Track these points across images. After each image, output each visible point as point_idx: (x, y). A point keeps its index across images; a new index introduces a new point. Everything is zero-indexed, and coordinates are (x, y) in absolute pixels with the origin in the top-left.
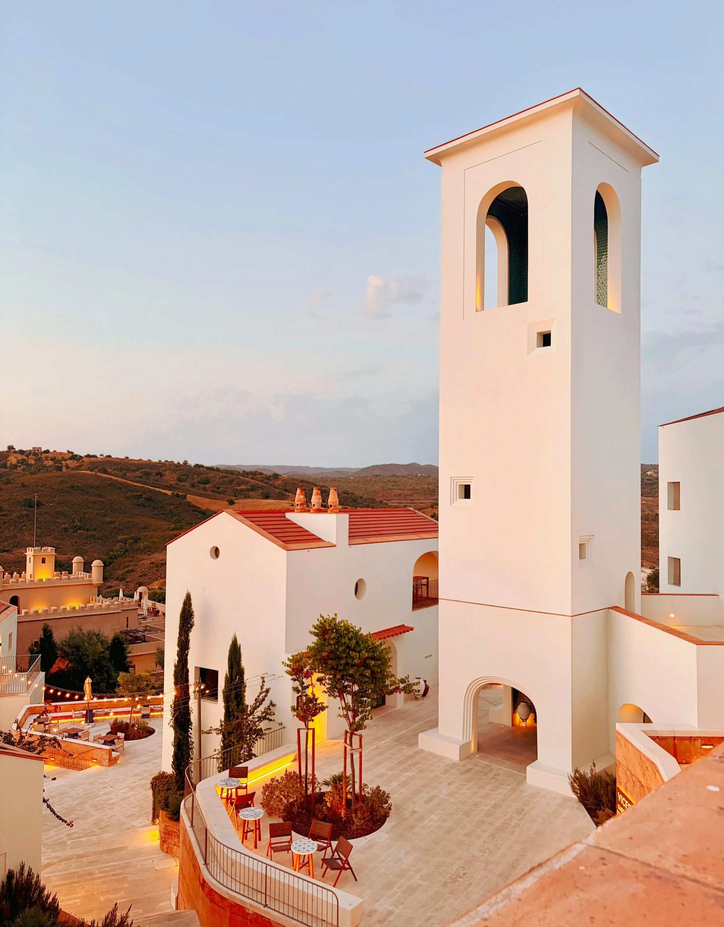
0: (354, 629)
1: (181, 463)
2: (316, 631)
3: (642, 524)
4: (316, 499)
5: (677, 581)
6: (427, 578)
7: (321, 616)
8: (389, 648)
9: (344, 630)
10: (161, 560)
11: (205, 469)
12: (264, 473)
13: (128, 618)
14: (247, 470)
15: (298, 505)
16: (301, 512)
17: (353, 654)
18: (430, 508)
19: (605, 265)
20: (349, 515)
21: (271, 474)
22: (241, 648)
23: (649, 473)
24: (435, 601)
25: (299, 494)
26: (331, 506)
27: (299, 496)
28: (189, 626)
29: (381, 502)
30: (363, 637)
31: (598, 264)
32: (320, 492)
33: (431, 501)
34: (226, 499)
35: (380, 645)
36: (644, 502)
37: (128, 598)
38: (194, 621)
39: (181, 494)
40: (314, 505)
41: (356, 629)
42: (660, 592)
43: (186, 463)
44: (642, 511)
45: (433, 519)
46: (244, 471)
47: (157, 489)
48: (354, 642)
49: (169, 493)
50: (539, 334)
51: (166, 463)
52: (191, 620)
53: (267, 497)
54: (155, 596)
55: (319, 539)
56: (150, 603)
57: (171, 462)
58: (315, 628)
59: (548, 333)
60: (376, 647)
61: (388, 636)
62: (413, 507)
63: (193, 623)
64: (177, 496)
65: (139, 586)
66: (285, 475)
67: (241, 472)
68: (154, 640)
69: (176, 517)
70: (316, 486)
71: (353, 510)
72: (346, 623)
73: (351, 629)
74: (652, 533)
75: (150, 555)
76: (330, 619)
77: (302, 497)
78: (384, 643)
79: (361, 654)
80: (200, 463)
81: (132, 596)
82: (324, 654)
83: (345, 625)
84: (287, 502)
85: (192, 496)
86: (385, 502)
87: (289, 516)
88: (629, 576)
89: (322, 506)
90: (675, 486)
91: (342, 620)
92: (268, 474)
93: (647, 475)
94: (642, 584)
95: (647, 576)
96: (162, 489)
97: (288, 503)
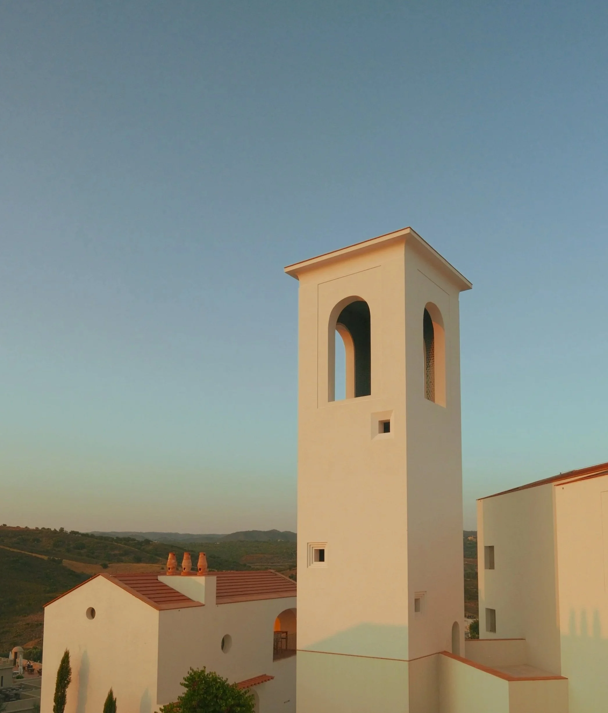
0: (221, 680)
1: (58, 530)
2: (187, 683)
3: (465, 581)
4: (186, 563)
5: (492, 628)
6: (286, 633)
7: (191, 669)
8: (253, 695)
9: (212, 681)
10: (36, 621)
11: (80, 536)
12: (137, 539)
13: (2, 677)
14: (121, 536)
15: (169, 569)
16: (173, 575)
17: (220, 702)
18: (288, 570)
19: (432, 367)
20: (217, 577)
21: (143, 540)
22: (117, 701)
23: (469, 538)
24: (293, 652)
25: (171, 559)
26: (200, 569)
27: (171, 560)
28: (66, 682)
29: (245, 565)
30: (229, 687)
31: (427, 367)
32: (190, 557)
33: (289, 564)
34: (100, 563)
35: (244, 694)
36: (466, 562)
37: (3, 658)
38: (71, 678)
39: (57, 559)
40: (184, 569)
41: (224, 680)
42: (480, 638)
43: (62, 530)
44: (465, 570)
45: (291, 580)
46: (117, 538)
47: (34, 555)
48: (221, 691)
49: (46, 558)
50: (380, 422)
51: (43, 530)
52: (68, 677)
53: (138, 560)
54: (30, 655)
55: (188, 599)
56: (25, 662)
57: (48, 529)
58: (185, 680)
59: (387, 422)
60: (241, 695)
61: (252, 685)
62: (274, 569)
63: (70, 679)
64: (54, 560)
65: (14, 647)
66: (156, 541)
67: (115, 538)
68: (28, 697)
69: (52, 580)
70: (186, 551)
71: (220, 572)
72: (213, 675)
73: (218, 680)
74: (473, 588)
75: (25, 616)
76: (199, 671)
77: (173, 561)
78: (249, 691)
79: (228, 702)
80: (75, 530)
81: (7, 656)
82: (194, 703)
83: (213, 676)
84: (158, 565)
85: (68, 561)
86: (248, 565)
87: (161, 578)
88: (455, 625)
89: (192, 569)
90: (490, 550)
91: (210, 672)
92: (141, 540)
93: (468, 540)
94: (465, 632)
95: (469, 625)
96: (39, 554)
97: (159, 567)
